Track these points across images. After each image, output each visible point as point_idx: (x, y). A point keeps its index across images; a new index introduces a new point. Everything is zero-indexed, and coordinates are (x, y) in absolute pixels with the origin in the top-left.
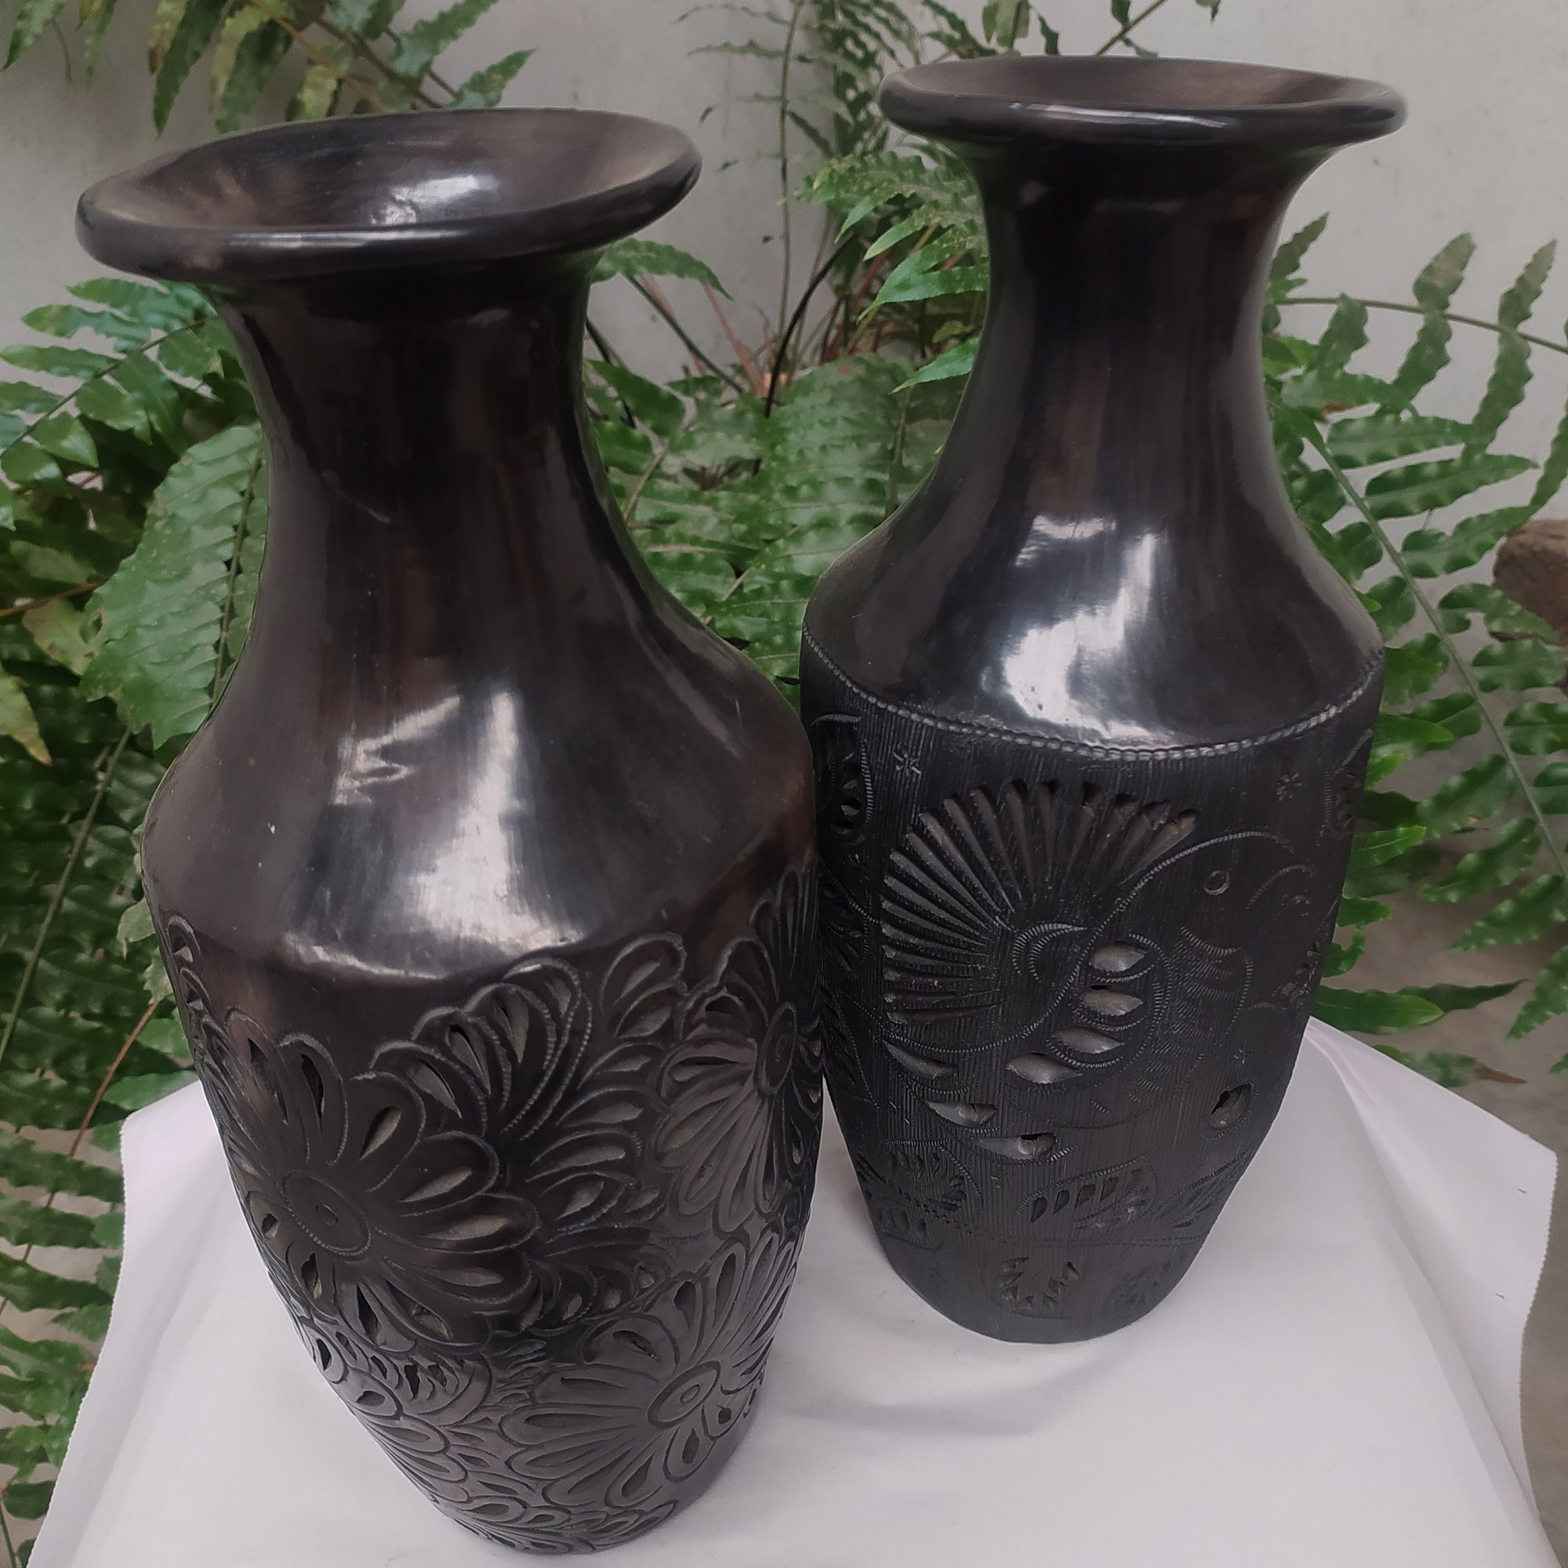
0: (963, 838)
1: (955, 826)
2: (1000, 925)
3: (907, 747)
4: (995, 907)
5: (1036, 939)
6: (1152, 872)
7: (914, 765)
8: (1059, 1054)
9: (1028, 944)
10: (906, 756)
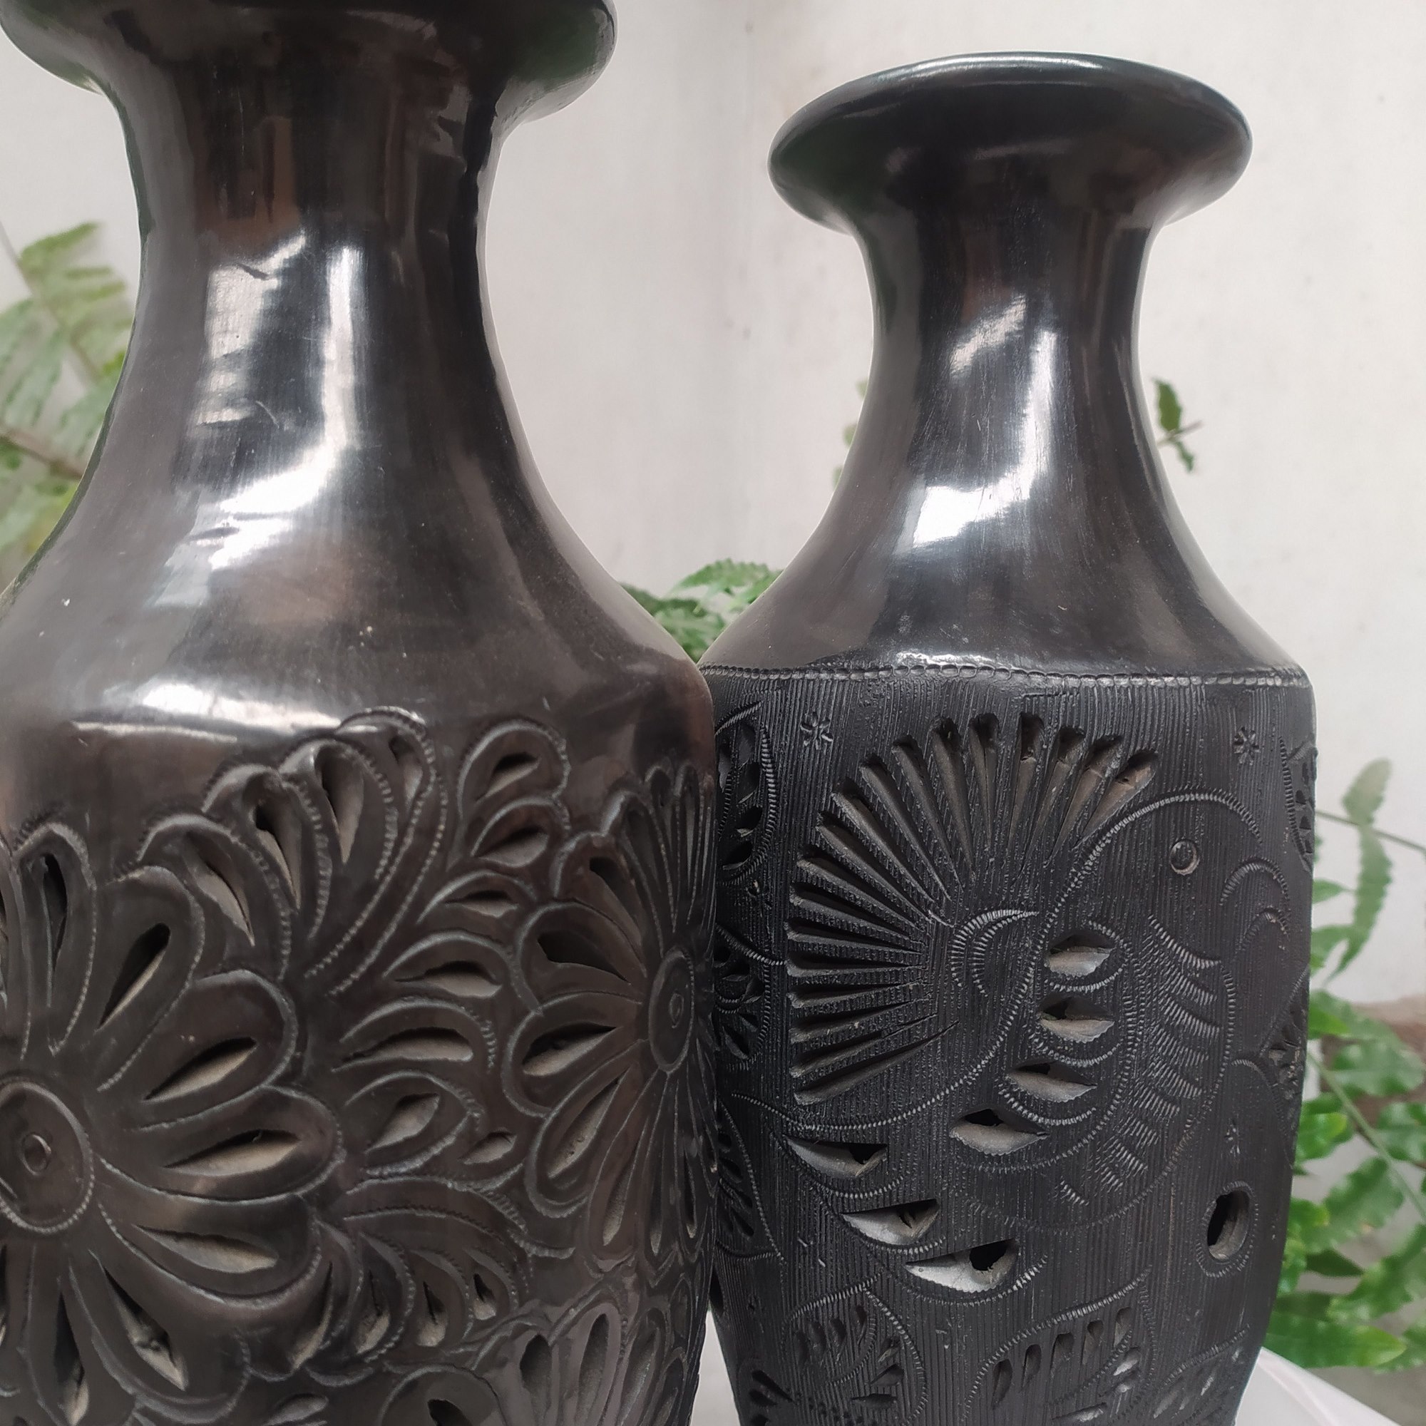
0: (884, 812)
1: (875, 797)
2: (934, 920)
3: (815, 714)
4: (926, 896)
5: (979, 933)
6: (1108, 835)
7: (824, 732)
8: (1016, 1104)
9: (969, 942)
10: (814, 725)
